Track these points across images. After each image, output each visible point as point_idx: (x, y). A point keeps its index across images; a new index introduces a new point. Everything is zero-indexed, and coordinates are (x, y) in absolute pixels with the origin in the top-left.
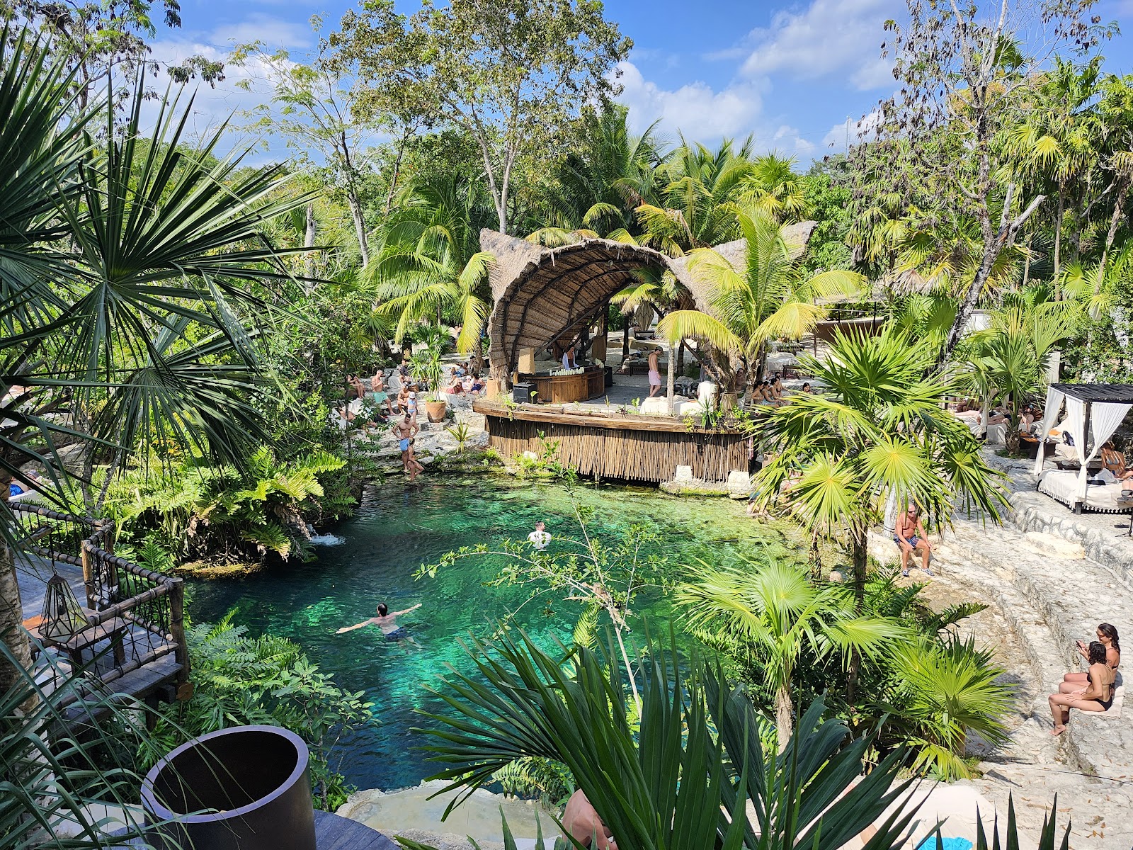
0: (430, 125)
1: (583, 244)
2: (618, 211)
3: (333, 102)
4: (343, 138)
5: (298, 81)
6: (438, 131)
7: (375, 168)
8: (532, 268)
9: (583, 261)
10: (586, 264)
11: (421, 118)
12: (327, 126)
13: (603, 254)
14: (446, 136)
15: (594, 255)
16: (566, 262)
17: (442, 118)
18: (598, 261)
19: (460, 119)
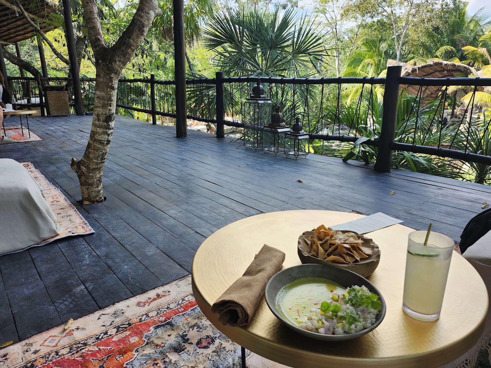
0: (372, 17)
1: (432, 63)
2: (454, 49)
3: (334, 11)
4: (336, 25)
5: (321, 4)
6: (375, 19)
7: (346, 37)
8: (408, 74)
9: (432, 71)
10: (433, 73)
11: (369, 15)
12: (330, 21)
13: (442, 67)
14: (378, 21)
15: (437, 68)
16: (424, 71)
17: (378, 14)
18: (439, 71)
19: (385, 14)
